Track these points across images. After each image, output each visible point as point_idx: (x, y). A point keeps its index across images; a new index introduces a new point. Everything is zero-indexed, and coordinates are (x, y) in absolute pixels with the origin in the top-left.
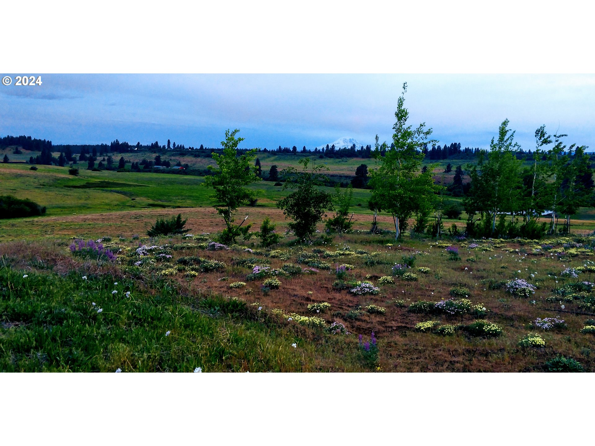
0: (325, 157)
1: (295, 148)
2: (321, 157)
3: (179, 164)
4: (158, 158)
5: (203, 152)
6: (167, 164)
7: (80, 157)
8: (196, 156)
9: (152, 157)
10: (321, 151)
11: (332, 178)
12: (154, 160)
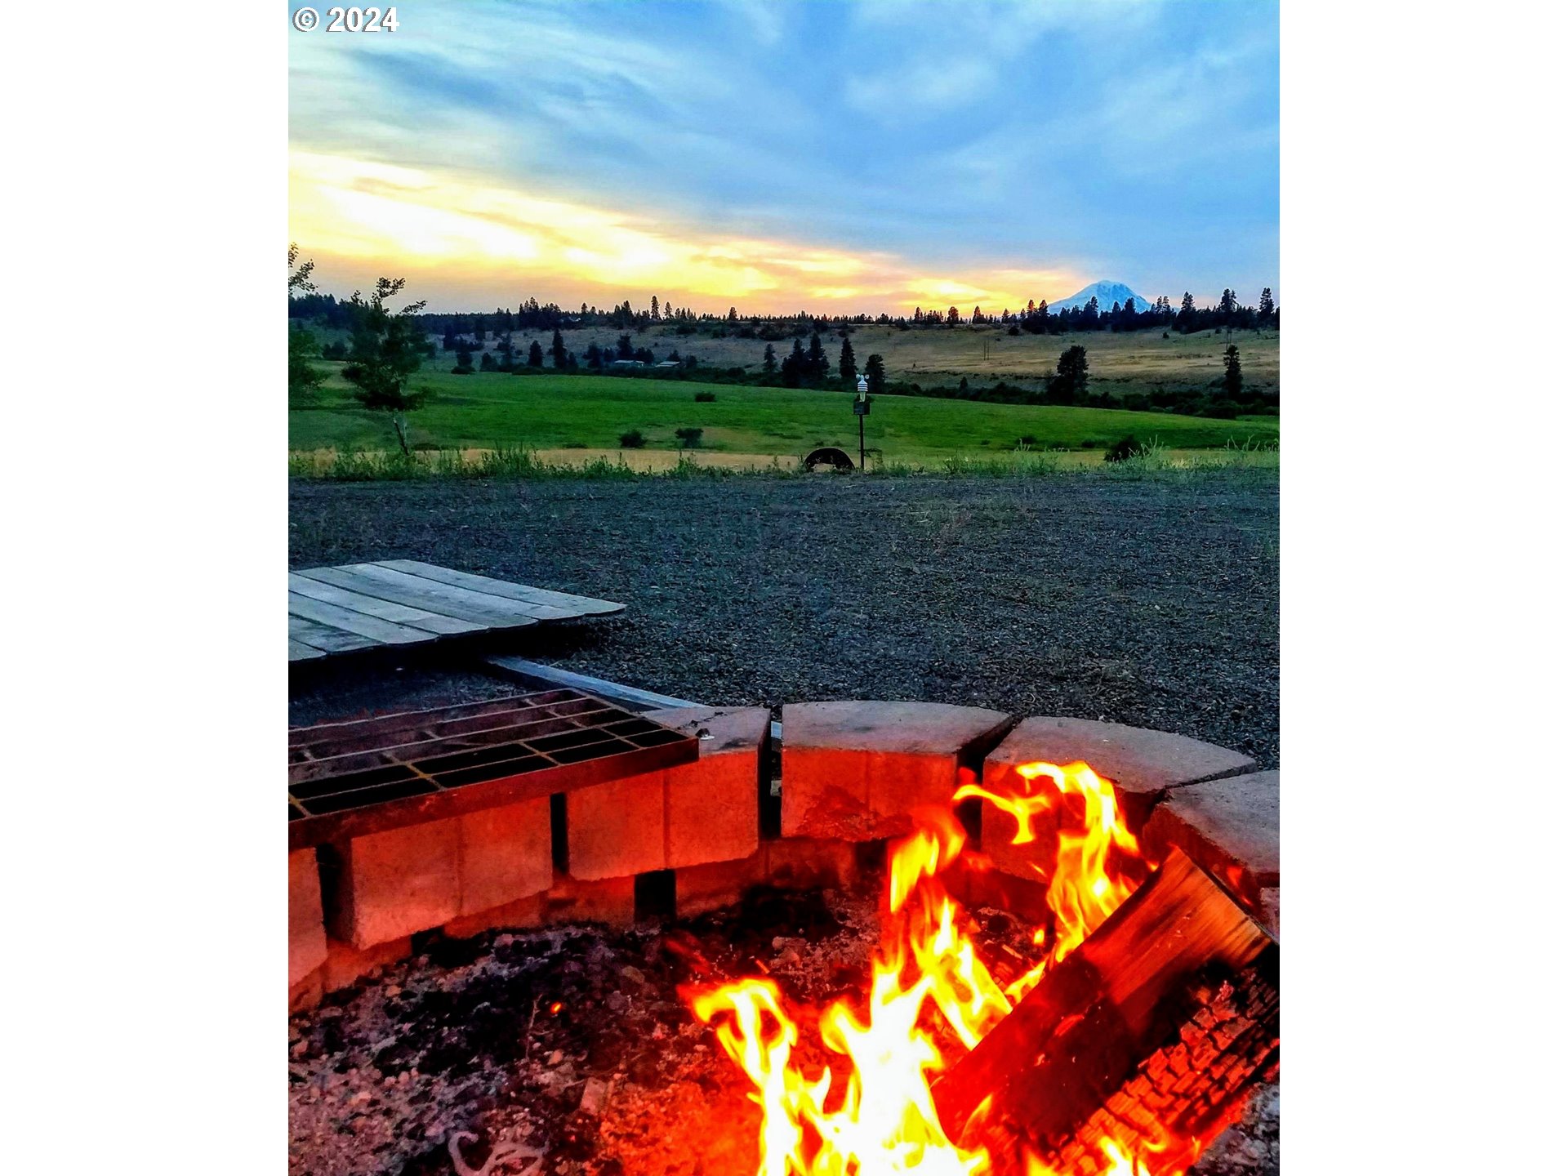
0: (1022, 331)
1: (953, 312)
2: (1014, 332)
3: (674, 357)
4: (624, 342)
5: (732, 325)
6: (645, 356)
7: (444, 340)
8: (716, 335)
9: (608, 339)
10: (1018, 317)
11: (1017, 384)
12: (615, 347)
